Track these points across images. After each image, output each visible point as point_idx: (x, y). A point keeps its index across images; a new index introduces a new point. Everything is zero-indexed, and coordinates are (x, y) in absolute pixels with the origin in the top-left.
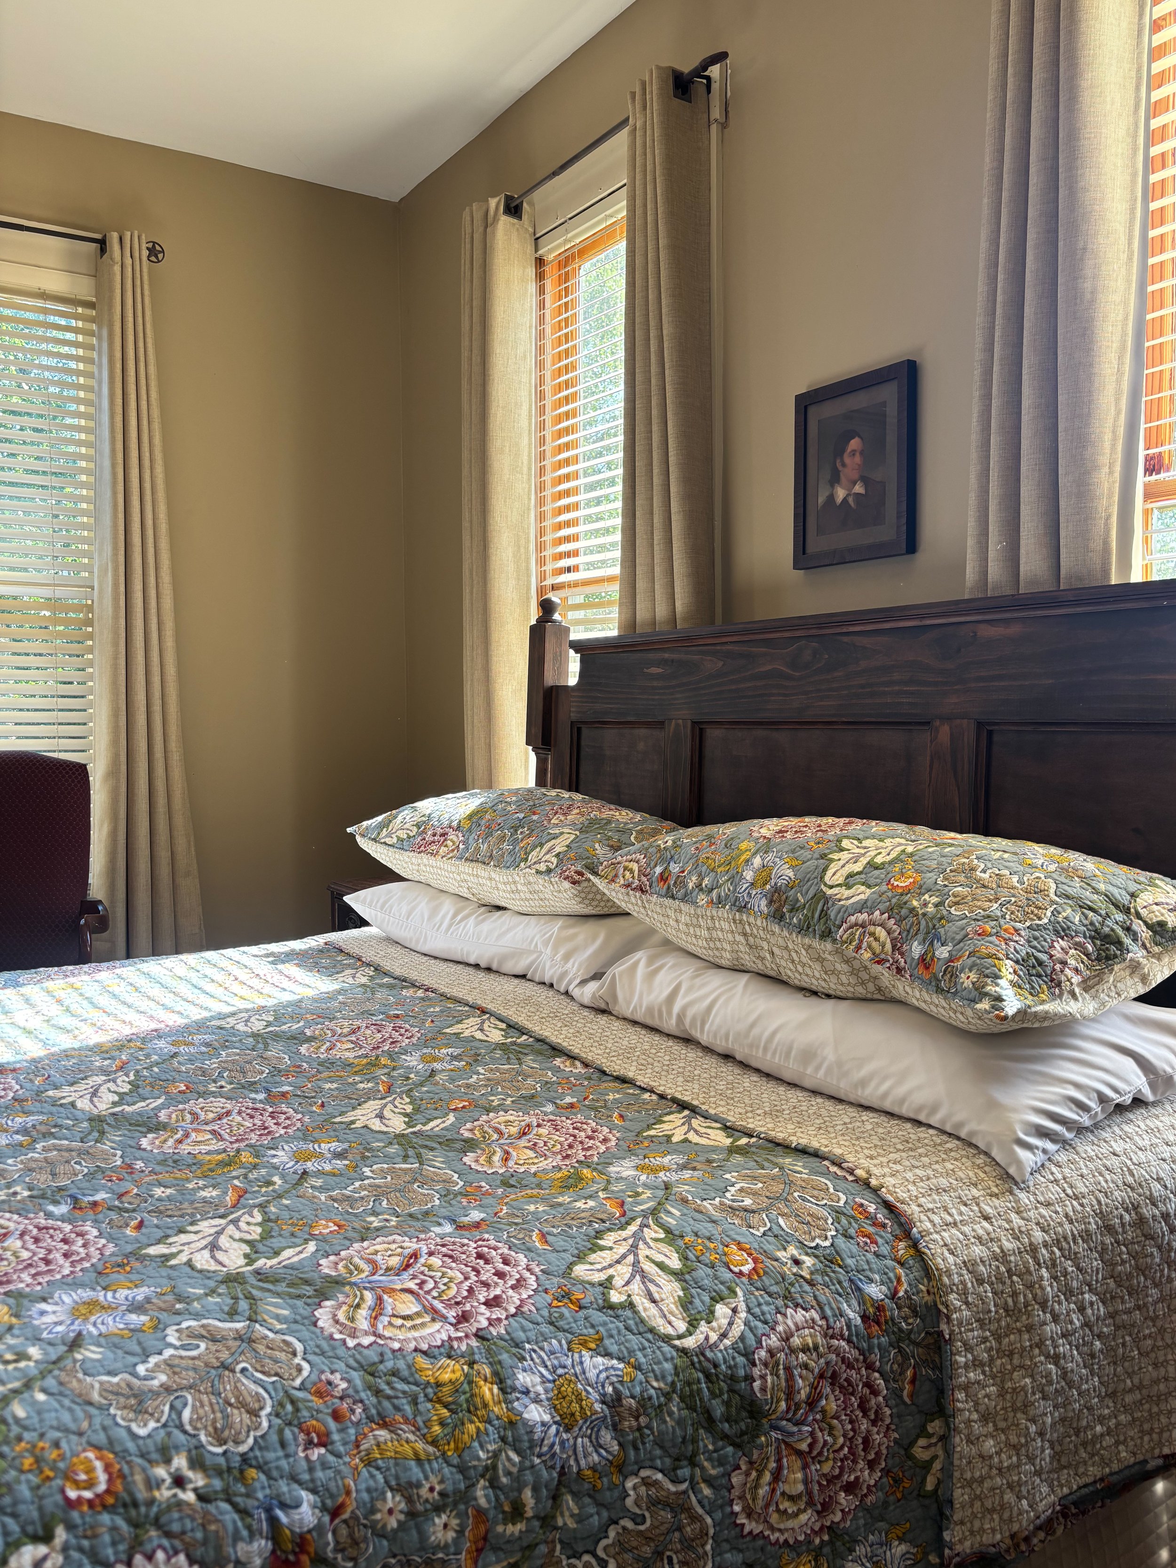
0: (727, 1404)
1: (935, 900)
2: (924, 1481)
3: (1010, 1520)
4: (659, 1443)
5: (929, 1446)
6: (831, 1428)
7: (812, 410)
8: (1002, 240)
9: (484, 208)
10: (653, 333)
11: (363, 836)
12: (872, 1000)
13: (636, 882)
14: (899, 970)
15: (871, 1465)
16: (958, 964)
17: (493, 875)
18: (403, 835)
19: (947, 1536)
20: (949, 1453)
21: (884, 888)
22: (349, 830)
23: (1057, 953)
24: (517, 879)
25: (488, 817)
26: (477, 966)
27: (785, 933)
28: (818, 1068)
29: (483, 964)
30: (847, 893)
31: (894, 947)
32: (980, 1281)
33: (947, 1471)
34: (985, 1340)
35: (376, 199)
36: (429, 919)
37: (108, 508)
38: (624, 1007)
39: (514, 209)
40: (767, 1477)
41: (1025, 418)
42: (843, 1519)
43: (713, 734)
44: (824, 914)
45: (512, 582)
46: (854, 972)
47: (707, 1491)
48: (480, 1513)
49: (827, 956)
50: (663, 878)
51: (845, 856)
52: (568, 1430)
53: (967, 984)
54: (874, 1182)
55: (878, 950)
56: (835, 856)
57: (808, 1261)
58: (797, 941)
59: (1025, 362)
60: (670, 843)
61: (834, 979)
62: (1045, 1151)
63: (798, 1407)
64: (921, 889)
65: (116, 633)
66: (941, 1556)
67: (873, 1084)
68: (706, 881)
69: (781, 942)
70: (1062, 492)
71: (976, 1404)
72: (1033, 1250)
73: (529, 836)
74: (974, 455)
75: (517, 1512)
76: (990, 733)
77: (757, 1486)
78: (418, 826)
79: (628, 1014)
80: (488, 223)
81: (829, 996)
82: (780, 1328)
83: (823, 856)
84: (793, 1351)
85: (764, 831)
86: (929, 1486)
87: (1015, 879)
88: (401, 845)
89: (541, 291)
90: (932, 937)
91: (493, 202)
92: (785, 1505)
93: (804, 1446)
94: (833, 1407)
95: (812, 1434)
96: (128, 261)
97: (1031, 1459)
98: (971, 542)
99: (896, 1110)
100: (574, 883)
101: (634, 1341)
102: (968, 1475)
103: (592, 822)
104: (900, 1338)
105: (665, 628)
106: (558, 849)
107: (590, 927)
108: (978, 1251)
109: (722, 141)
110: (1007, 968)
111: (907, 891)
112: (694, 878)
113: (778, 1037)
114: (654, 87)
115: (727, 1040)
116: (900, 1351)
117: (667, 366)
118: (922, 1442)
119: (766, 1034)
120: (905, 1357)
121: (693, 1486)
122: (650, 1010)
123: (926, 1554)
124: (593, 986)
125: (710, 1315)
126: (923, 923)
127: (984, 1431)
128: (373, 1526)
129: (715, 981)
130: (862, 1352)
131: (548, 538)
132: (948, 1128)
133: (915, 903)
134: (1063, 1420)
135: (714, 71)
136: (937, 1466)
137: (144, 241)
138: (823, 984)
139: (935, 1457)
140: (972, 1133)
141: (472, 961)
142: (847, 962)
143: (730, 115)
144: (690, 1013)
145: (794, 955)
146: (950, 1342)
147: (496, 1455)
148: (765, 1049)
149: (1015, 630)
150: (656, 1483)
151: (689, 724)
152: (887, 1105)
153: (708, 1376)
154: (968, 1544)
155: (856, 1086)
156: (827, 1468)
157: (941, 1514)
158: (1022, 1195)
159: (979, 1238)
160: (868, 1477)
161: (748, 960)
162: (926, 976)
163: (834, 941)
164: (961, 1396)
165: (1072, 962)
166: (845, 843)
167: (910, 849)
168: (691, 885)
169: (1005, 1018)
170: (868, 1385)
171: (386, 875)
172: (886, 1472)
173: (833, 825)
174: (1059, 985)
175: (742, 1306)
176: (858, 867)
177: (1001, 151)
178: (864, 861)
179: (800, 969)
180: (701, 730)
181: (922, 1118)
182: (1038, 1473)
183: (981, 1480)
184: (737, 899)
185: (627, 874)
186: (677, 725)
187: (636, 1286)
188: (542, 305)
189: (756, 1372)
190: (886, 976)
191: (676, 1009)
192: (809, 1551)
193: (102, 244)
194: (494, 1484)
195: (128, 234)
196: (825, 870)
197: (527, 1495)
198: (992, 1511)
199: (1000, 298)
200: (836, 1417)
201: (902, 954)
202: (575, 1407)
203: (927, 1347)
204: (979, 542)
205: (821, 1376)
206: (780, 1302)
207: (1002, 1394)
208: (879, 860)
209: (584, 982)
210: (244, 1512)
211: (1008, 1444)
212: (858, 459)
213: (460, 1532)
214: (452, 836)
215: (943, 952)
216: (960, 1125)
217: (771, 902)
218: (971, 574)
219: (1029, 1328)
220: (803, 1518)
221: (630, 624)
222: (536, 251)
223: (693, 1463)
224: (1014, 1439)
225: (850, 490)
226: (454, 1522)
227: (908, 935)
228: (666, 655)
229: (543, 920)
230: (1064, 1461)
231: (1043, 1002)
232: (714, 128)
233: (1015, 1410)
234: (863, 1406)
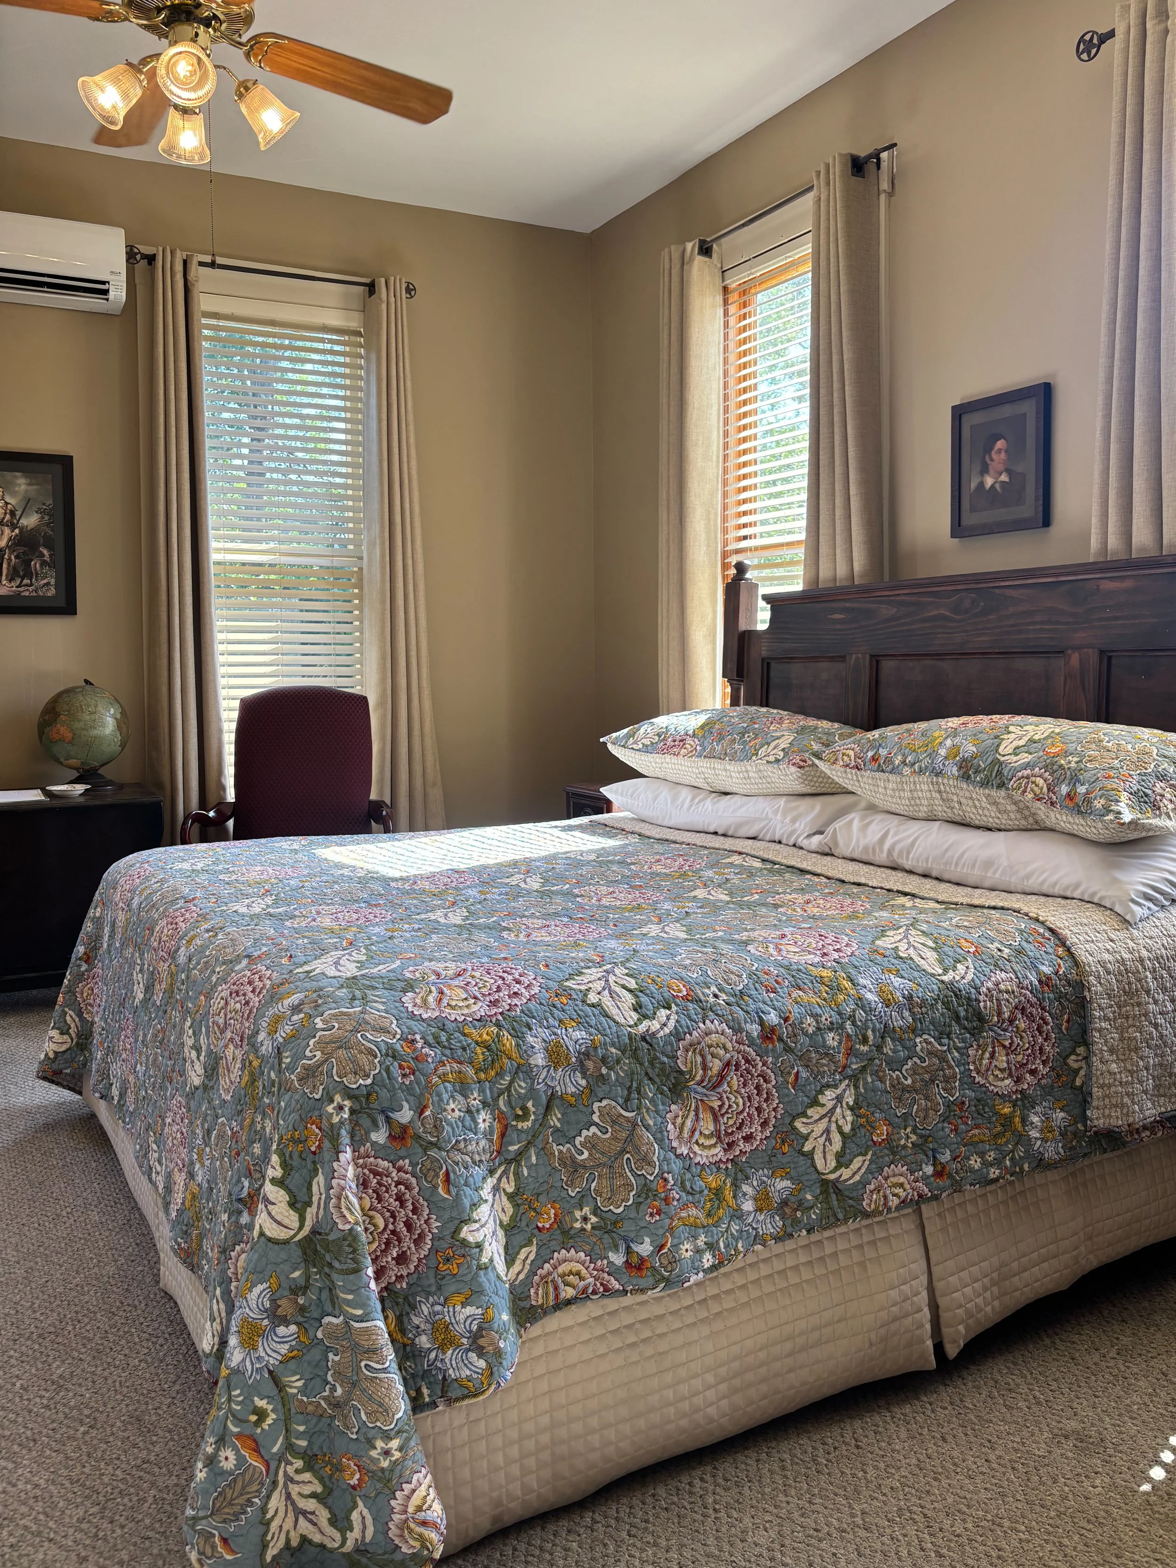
0: (967, 1011)
1: (1076, 759)
2: (1074, 1080)
3: (1127, 1115)
4: (932, 1022)
5: (1077, 1061)
6: (1022, 1038)
7: (965, 418)
8: (1119, 305)
9: (681, 248)
10: (835, 358)
11: (614, 744)
12: (1031, 830)
13: (853, 763)
14: (1052, 804)
15: (1044, 1063)
16: (1093, 795)
17: (728, 767)
18: (647, 742)
19: (1088, 1113)
20: (1089, 1066)
21: (1041, 753)
22: (602, 740)
23: (1158, 790)
24: (749, 768)
25: (717, 726)
26: (716, 833)
27: (971, 788)
28: (995, 872)
29: (720, 832)
30: (1015, 758)
31: (1049, 789)
32: (1109, 973)
33: (1088, 1076)
34: (1111, 1006)
35: (572, 232)
36: (673, 802)
37: (376, 495)
38: (844, 849)
39: (705, 250)
40: (987, 1055)
41: (1137, 431)
42: (1029, 1088)
43: (888, 665)
44: (1000, 773)
45: (704, 549)
46: (1019, 811)
47: (956, 1054)
48: (849, 1036)
49: (1001, 800)
50: (874, 759)
51: (1012, 736)
52: (887, 1007)
53: (1099, 806)
54: (1041, 918)
55: (1038, 791)
56: (1006, 737)
57: (1007, 951)
58: (980, 794)
59: (1137, 393)
60: (877, 736)
61: (1005, 816)
62: (1149, 908)
63: (1003, 1022)
64: (1066, 754)
65: (383, 594)
66: (1085, 1125)
67: (1034, 877)
68: (909, 758)
69: (967, 794)
70: (1164, 485)
71: (1106, 1041)
72: (1141, 960)
73: (755, 738)
74: (1097, 458)
75: (865, 1040)
76: (1110, 658)
77: (982, 1059)
78: (659, 735)
79: (847, 854)
80: (684, 262)
81: (1000, 830)
82: (993, 979)
83: (996, 737)
84: (1000, 991)
85: (950, 724)
86: (1078, 1082)
87: (1130, 746)
88: (646, 749)
89: (726, 313)
90: (1075, 780)
91: (689, 246)
92: (997, 1072)
93: (1007, 1043)
94: (1023, 1026)
95: (1011, 1037)
96: (392, 299)
97: (1141, 1082)
98: (1095, 521)
99: (1050, 891)
100: (800, 767)
101: (916, 974)
102: (1101, 1081)
103: (803, 728)
104: (1060, 997)
105: (845, 584)
106: (782, 746)
107: (808, 801)
108: (1107, 957)
109: (889, 205)
110: (1124, 796)
111: (1057, 755)
112: (899, 758)
113: (965, 856)
114: (837, 170)
115: (927, 862)
116: (1061, 1003)
117: (847, 383)
118: (1073, 1057)
119: (958, 854)
120: (1064, 1008)
121: (949, 1050)
122: (866, 849)
123: (1076, 1123)
124: (817, 839)
125: (955, 969)
126: (1068, 773)
127: (1111, 1058)
128: (802, 1029)
129: (915, 828)
130: (1039, 999)
131: (731, 511)
132: (1086, 898)
133: (1062, 762)
134: (1161, 1065)
135: (884, 155)
136: (1082, 1073)
137: (403, 281)
138: (997, 821)
139: (1081, 1068)
140: (1102, 898)
141: (712, 830)
142: (1015, 803)
143: (896, 186)
144: (898, 848)
145: (976, 802)
146: (1090, 1002)
147: (854, 1011)
148: (957, 865)
149: (1128, 584)
150: (931, 1043)
151: (868, 657)
152: (1045, 889)
153: (956, 995)
154: (1101, 1121)
155: (1023, 879)
156: (1019, 1058)
157: (1085, 1101)
158: (1135, 931)
159: (1108, 950)
160: (1043, 1070)
161: (940, 810)
162: (1071, 805)
163: (1007, 789)
164: (1097, 1035)
165: (1168, 796)
166: (1011, 729)
167: (1057, 730)
168: (897, 762)
169: (1123, 824)
170: (1042, 1018)
171: (631, 774)
172: (1052, 1069)
173: (1002, 720)
174: (1159, 808)
175: (971, 966)
176: (1022, 742)
177: (1118, 242)
178: (1026, 739)
179: (980, 811)
180: (877, 661)
181: (1068, 894)
182: (1145, 1092)
183: (1109, 1086)
184: (934, 768)
185: (846, 758)
186: (857, 658)
187: (911, 951)
188: (726, 325)
189: (981, 998)
190: (1041, 810)
191: (887, 846)
192: (1010, 1102)
193: (371, 287)
194: (854, 1023)
195: (392, 279)
196: (998, 746)
197: (870, 1033)
198: (1116, 1106)
199: (1117, 347)
200: (1024, 1031)
201: (1054, 793)
202: (890, 996)
203: (1076, 1004)
204: (1101, 521)
205: (1016, 1008)
206: (992, 967)
207: (1122, 1039)
208: (1036, 737)
209: (809, 836)
210: (747, 1012)
211: (1125, 1068)
212: (1003, 455)
213: (840, 1043)
214: (689, 741)
215: (1081, 789)
216: (1094, 894)
217: (960, 768)
218: (1094, 543)
219: (1139, 1004)
220: (1007, 1082)
221: (813, 580)
222: (723, 281)
223: (949, 1038)
224: (1129, 1067)
225: (996, 478)
226: (837, 1038)
227: (1058, 781)
228: (848, 605)
229: (769, 798)
230: (1162, 1091)
231: (1148, 818)
232: (883, 197)
233: (1130, 1051)
234: (1039, 1029)
